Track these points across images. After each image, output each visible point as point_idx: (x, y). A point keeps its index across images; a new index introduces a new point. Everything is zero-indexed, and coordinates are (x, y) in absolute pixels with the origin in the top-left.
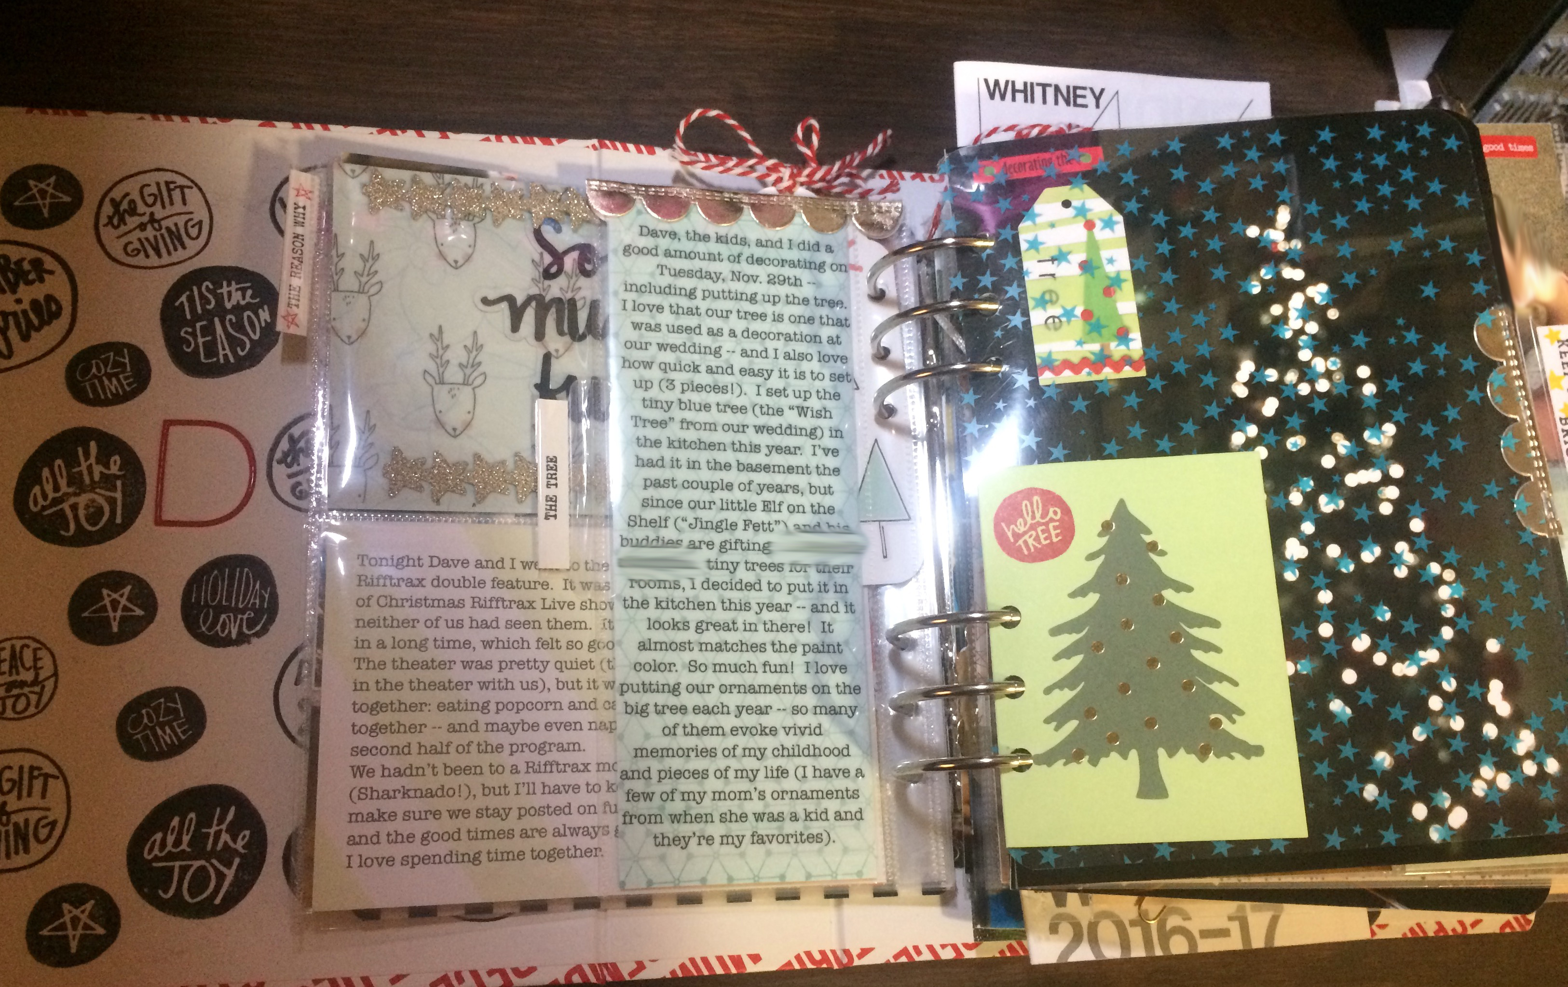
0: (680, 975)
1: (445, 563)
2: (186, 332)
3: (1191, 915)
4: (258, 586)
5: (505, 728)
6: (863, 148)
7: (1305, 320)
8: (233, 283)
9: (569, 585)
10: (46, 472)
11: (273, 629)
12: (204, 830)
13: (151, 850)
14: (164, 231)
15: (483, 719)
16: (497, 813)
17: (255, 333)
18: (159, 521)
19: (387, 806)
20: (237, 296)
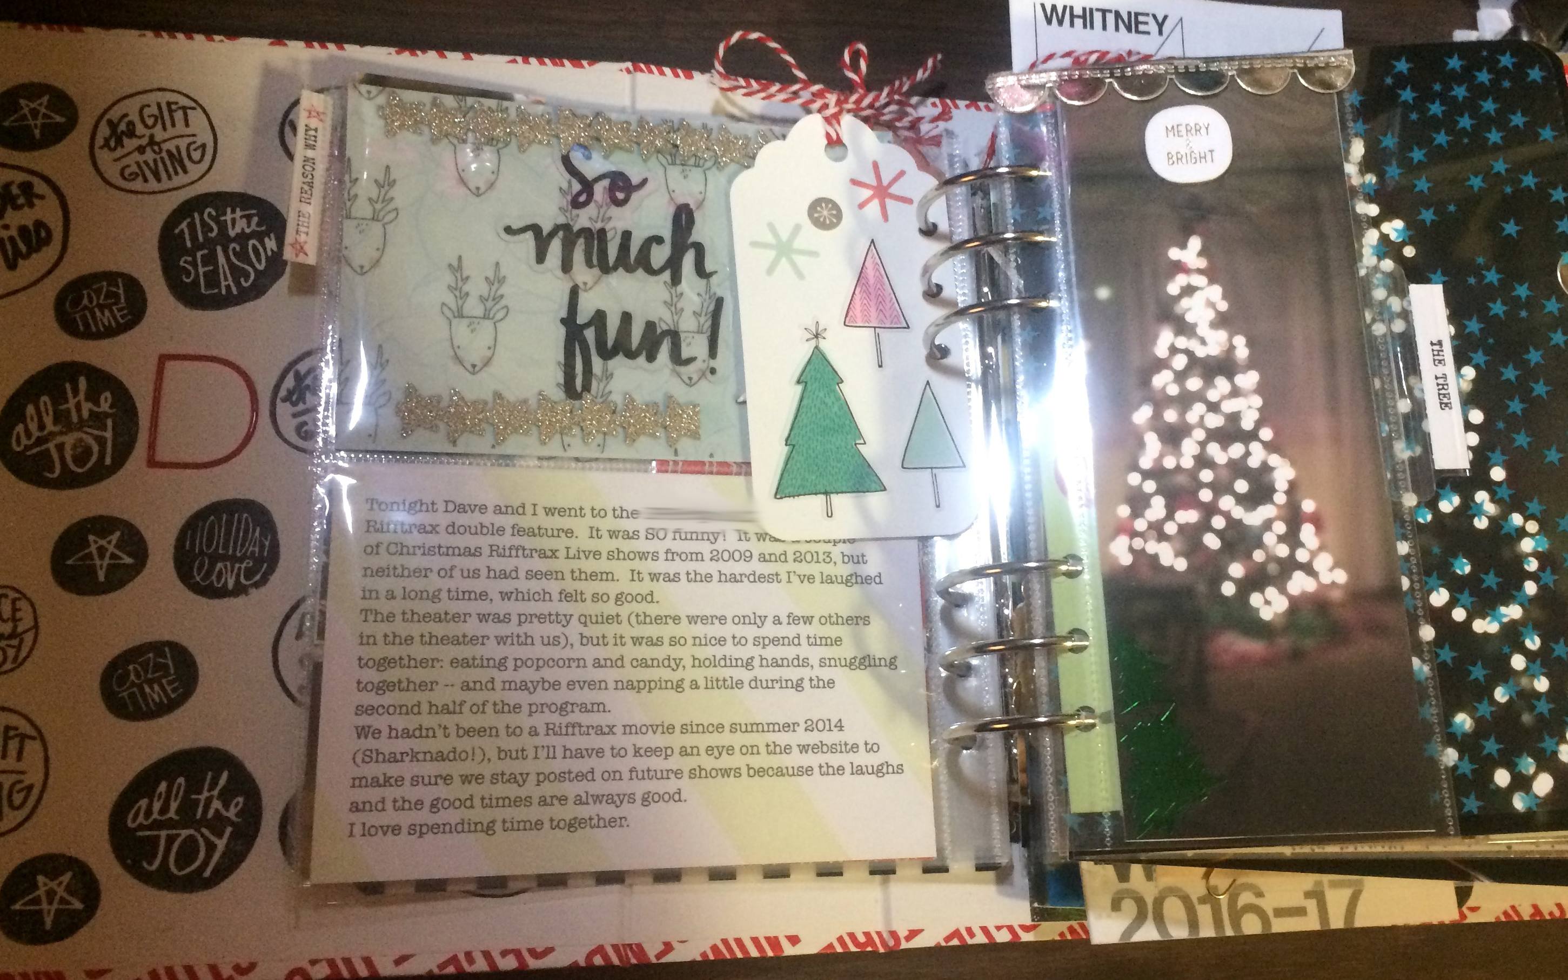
0: (711, 957)
1: (461, 509)
2: (186, 262)
3: (1264, 888)
4: (257, 534)
5: (524, 686)
6: (912, 73)
7: (1380, 258)
8: (238, 209)
9: (595, 533)
10: (30, 410)
11: (275, 578)
12: (193, 797)
13: (134, 820)
14: (164, 154)
15: (499, 676)
16: (513, 779)
17: (259, 261)
18: (153, 463)
19: (393, 770)
20: (241, 225)
